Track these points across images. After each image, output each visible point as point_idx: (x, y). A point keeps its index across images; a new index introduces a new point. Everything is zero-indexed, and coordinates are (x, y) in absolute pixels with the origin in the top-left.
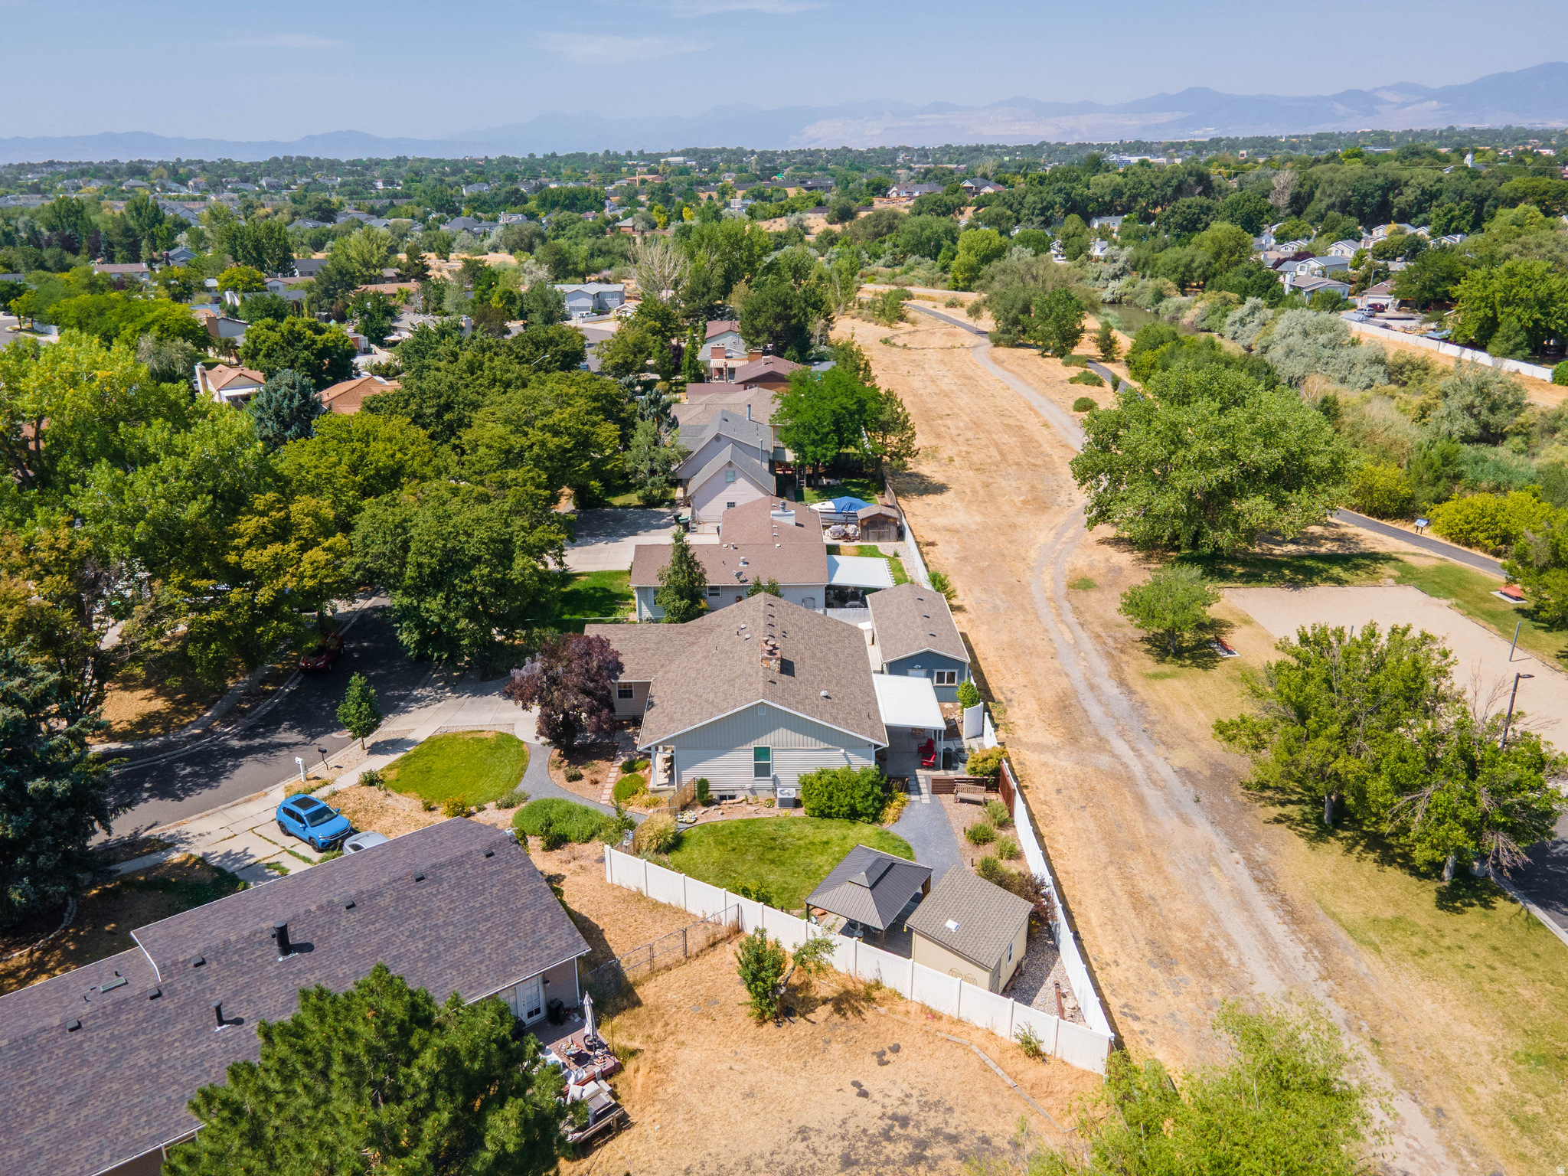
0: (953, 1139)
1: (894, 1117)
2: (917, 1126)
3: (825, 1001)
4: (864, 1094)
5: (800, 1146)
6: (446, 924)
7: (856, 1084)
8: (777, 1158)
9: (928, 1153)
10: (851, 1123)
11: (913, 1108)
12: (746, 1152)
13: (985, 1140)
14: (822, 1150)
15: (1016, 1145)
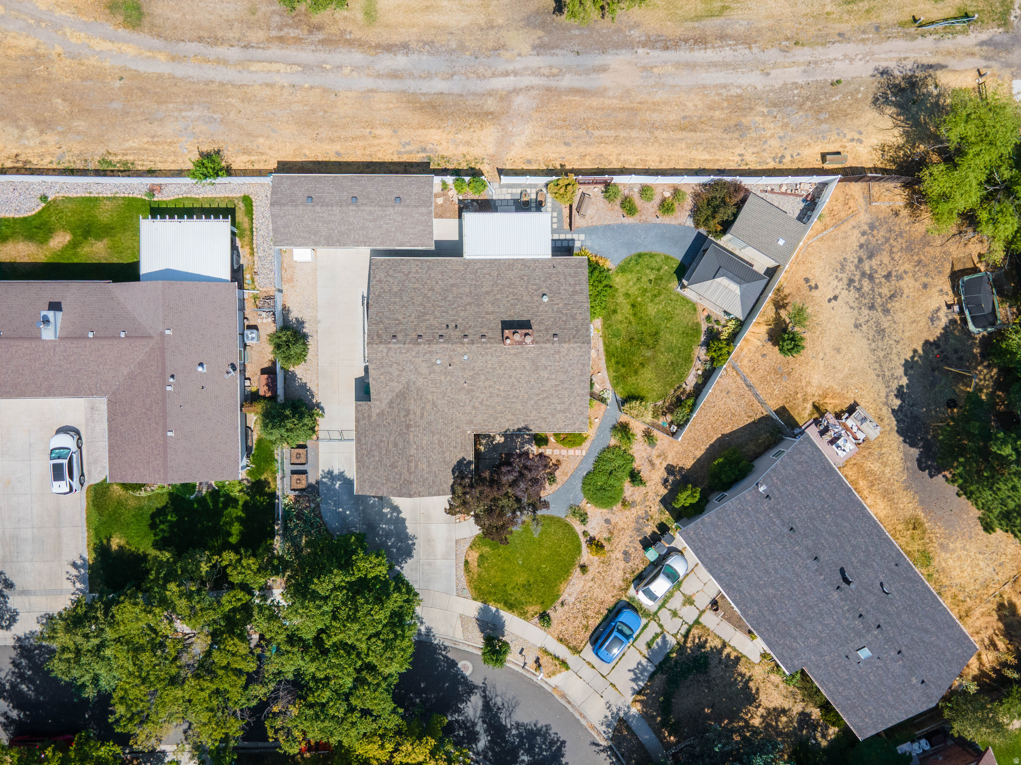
0: (861, 260)
1: (849, 285)
2: (855, 275)
3: (777, 313)
4: (835, 298)
5: (864, 328)
6: (814, 507)
7: (830, 301)
8: (871, 338)
9: (868, 272)
10: (852, 304)
11: (844, 276)
12: (867, 352)
13: (861, 246)
14: (867, 318)
15: (864, 234)
